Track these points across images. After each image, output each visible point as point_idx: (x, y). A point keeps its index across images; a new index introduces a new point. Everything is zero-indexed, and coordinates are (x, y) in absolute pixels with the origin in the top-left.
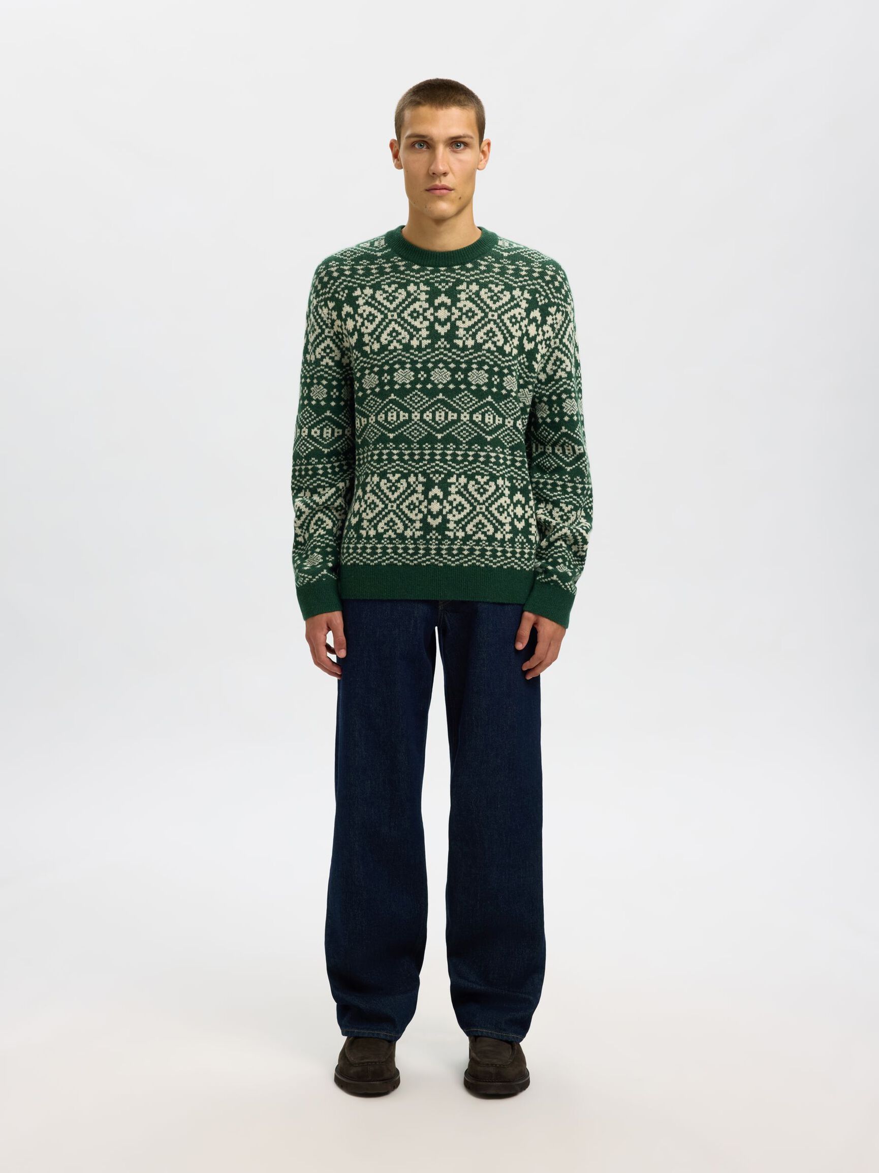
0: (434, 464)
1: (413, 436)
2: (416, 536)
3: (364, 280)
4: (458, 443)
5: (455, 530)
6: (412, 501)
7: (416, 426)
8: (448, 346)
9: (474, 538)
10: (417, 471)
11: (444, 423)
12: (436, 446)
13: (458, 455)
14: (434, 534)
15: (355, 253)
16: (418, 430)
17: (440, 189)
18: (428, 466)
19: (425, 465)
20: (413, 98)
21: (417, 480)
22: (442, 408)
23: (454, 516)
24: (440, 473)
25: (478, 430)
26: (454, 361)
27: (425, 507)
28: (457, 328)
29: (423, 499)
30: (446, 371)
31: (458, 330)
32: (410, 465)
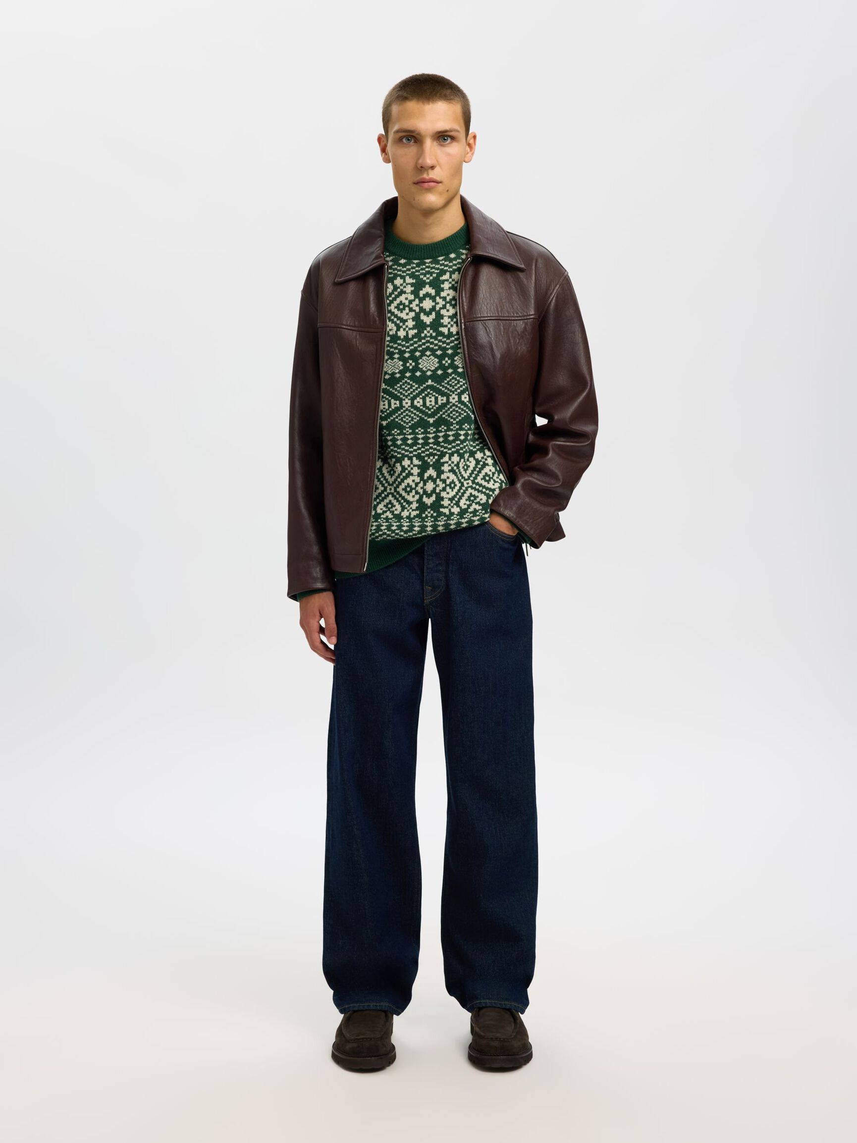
0: (428, 447)
1: (405, 422)
2: (412, 516)
4: (448, 424)
5: (450, 507)
6: (408, 484)
7: (407, 412)
8: (434, 334)
10: (412, 455)
11: (435, 408)
12: (428, 430)
13: (449, 436)
14: (429, 512)
16: (410, 416)
17: (428, 182)
18: (423, 449)
19: (419, 449)
21: (412, 463)
22: (432, 394)
23: (448, 493)
24: (434, 455)
25: (467, 410)
26: (440, 348)
27: (421, 488)
28: (442, 317)
29: (419, 481)
30: (434, 358)
31: (443, 319)
32: (403, 449)
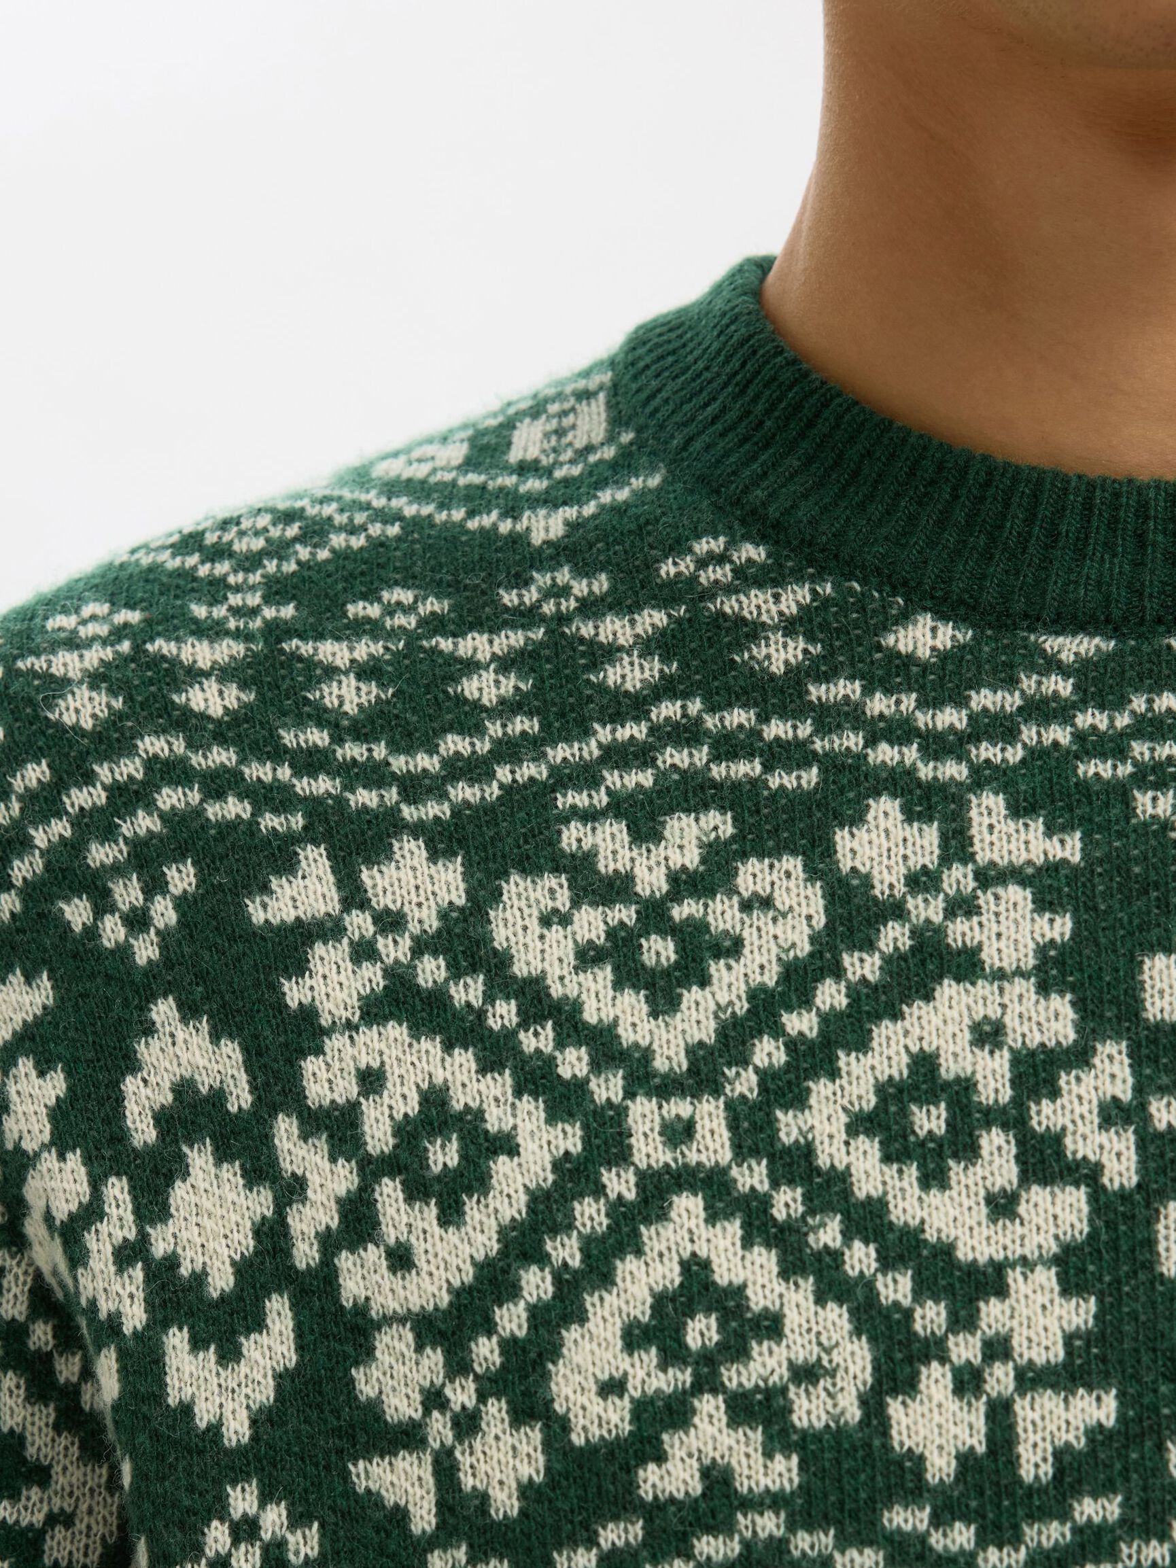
3: (375, 775)
15: (316, 531)
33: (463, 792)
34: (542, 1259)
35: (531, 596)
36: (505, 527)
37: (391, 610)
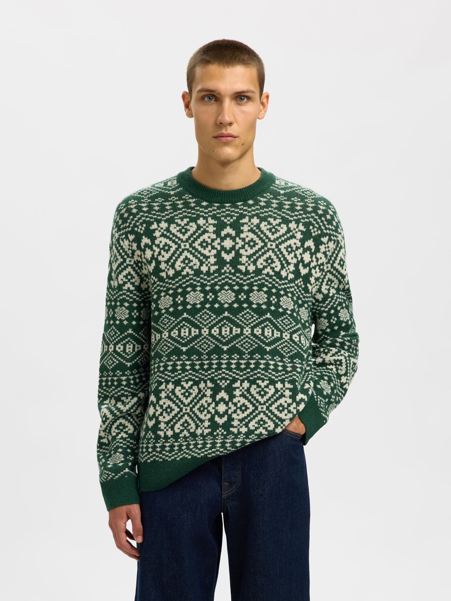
0: (221, 372)
1: (203, 349)
2: (205, 434)
3: (159, 215)
4: (241, 353)
5: (239, 427)
6: (202, 404)
7: (205, 340)
8: (233, 271)
9: (256, 432)
10: (206, 378)
11: (229, 337)
12: (222, 357)
13: (241, 364)
14: (220, 431)
15: (151, 192)
16: (207, 344)
17: (226, 137)
18: (216, 373)
19: (213, 373)
20: (204, 57)
21: (206, 386)
22: (227, 324)
23: (238, 415)
24: (226, 379)
25: (259, 342)
26: (238, 284)
27: (213, 408)
28: (241, 256)
29: (211, 402)
30: (231, 292)
31: (241, 257)
32: (201, 374)
33: (167, 217)
34: (174, 256)
35: (171, 199)
36: (168, 192)
37: (159, 200)
